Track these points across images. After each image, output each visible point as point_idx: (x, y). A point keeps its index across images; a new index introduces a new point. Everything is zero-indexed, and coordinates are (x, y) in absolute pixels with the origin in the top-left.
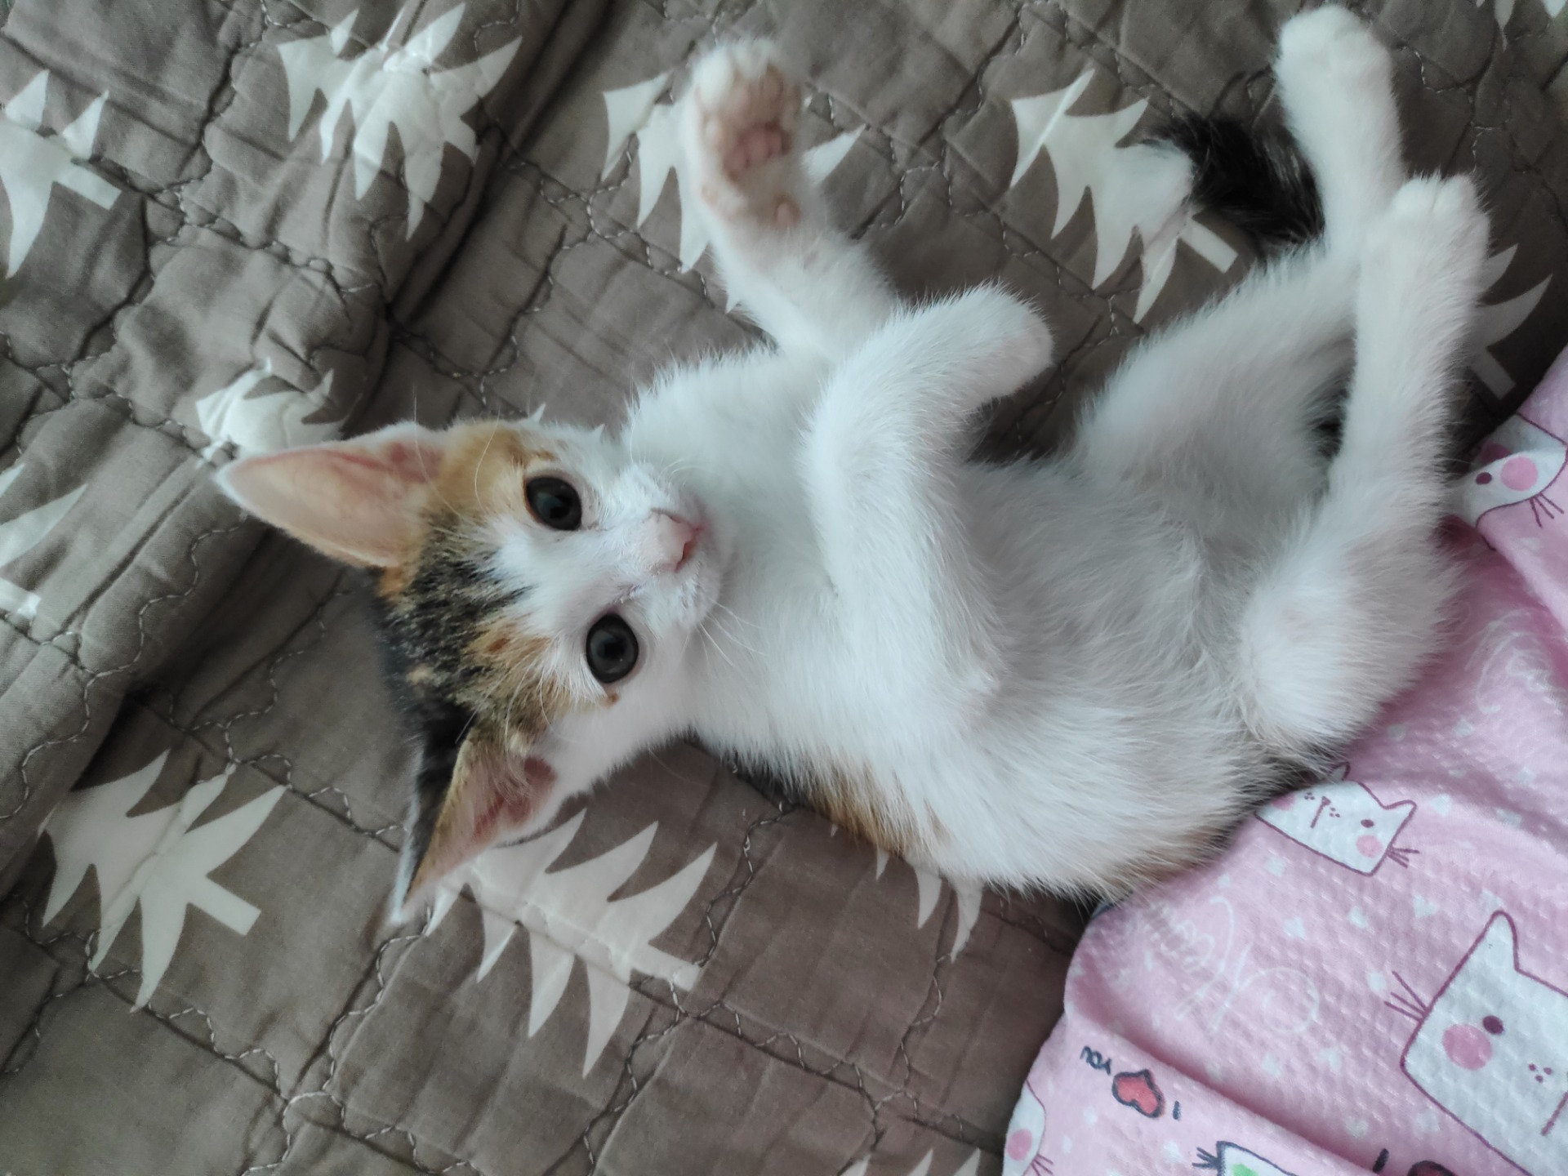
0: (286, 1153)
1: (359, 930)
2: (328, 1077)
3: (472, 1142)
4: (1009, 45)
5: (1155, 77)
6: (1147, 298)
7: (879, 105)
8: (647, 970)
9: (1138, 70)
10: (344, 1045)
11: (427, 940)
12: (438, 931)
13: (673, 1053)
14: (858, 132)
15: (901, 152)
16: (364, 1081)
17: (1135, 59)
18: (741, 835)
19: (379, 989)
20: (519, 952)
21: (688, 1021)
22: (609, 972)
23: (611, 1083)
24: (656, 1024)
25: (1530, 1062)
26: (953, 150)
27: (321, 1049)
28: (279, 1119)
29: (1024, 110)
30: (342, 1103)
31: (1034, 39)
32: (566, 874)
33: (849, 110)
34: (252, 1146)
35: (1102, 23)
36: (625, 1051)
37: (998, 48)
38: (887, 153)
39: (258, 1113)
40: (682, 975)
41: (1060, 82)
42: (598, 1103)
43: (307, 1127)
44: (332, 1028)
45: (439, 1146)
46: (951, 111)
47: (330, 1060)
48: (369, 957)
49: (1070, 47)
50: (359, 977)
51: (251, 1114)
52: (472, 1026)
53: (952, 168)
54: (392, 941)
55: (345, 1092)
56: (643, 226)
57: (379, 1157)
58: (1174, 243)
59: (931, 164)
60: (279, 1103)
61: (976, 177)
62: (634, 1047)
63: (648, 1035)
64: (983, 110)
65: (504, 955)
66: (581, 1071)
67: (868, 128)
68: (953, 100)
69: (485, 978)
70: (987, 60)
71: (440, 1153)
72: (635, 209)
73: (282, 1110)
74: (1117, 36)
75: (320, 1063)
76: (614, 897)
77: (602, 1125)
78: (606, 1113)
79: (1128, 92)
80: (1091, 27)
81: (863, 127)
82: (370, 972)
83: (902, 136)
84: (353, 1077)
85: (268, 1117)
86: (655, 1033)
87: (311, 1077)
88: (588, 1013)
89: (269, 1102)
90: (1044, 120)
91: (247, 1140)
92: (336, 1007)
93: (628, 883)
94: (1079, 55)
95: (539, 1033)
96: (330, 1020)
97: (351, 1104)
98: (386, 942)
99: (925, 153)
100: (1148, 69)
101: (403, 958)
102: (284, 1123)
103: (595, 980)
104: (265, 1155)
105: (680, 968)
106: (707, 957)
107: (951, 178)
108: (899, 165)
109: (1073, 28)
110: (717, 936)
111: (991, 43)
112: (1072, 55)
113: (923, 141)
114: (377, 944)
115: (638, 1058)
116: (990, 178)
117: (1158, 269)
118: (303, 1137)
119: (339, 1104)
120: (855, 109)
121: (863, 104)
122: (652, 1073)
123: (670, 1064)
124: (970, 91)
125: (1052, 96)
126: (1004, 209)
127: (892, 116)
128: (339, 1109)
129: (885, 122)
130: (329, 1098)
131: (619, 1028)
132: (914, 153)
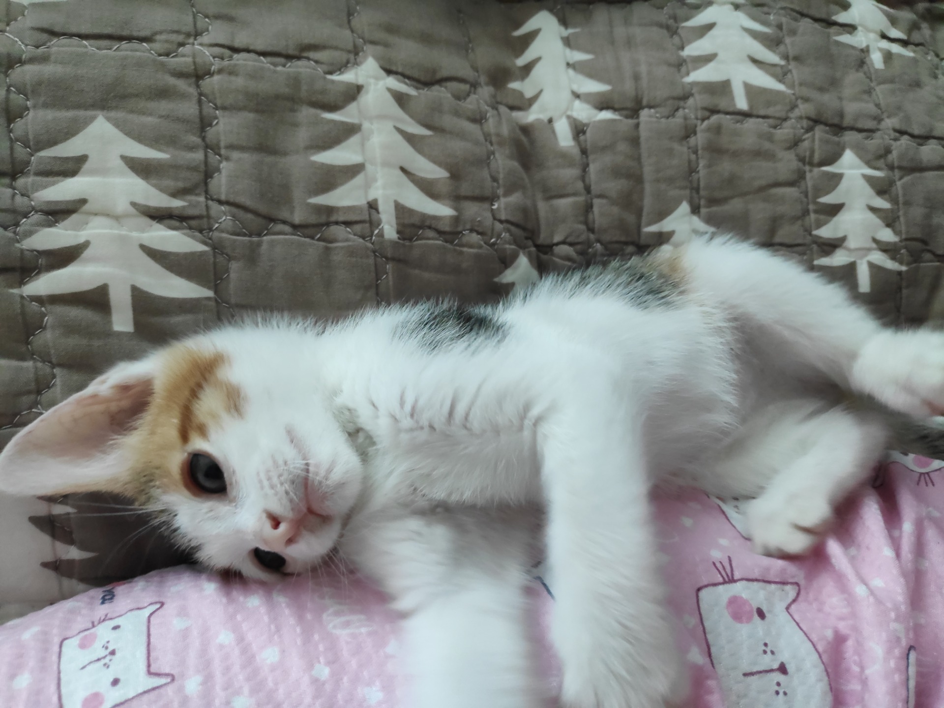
0: (166, 57)
1: (306, 41)
2: (222, 59)
3: (235, 155)
4: (864, 134)
5: (901, 205)
6: (825, 261)
7: (805, 92)
8: (381, 208)
9: (897, 195)
10: (245, 60)
11: (325, 78)
12: (333, 82)
13: (349, 246)
14: (790, 92)
15: (797, 113)
16: (233, 78)
17: (900, 192)
18: (468, 227)
19: (284, 66)
20: (350, 130)
21: (370, 245)
22: (367, 186)
23: (313, 219)
24: (358, 228)
25: (767, 642)
26: (814, 135)
27: (235, 50)
28: (182, 44)
29: (849, 157)
30: (213, 73)
31: (875, 143)
32: (399, 137)
33: (794, 82)
34: (158, 37)
35: (900, 168)
36: (333, 218)
37: (860, 131)
38: (793, 107)
39: (178, 32)
40: (389, 230)
41: (869, 164)
42: (297, 218)
43: (189, 60)
44: (248, 51)
45: (222, 138)
46: (826, 124)
47: (231, 57)
48: (296, 53)
49: (882, 160)
50: (284, 52)
51: (176, 28)
52: (295, 125)
53: (808, 138)
54: (312, 63)
55: (220, 71)
56: (683, 27)
57: (197, 107)
58: (852, 260)
59: (802, 128)
60: (191, 40)
61: (812, 152)
62: (337, 223)
63: (349, 228)
64: (836, 139)
65: (342, 123)
66: (310, 197)
67: (794, 94)
68: (830, 122)
69: (325, 119)
70: (852, 129)
71: (219, 141)
72: (687, 19)
73: (188, 44)
74: (901, 179)
75: (227, 52)
76: (403, 169)
77: (287, 228)
78: (295, 227)
79: (887, 196)
80: (896, 164)
81: (793, 92)
82: (289, 57)
83: (803, 109)
84: (232, 72)
85: (180, 38)
86: (352, 231)
87: (217, 50)
88: (342, 184)
89: (188, 35)
90: (852, 167)
91: (161, 33)
92: (260, 47)
93: (413, 175)
94: (883, 166)
95: (315, 162)
96: (252, 48)
97: (216, 78)
98: (308, 59)
99: (805, 123)
100: (901, 199)
101: (308, 70)
102: (181, 49)
103: (359, 180)
104: (157, 46)
105: (392, 226)
106: (404, 239)
107: (804, 140)
108: (791, 115)
109: (890, 158)
110: (417, 240)
111: (860, 125)
112: (881, 164)
113: (809, 118)
114: (305, 54)
115: (334, 229)
116: (817, 158)
117: (838, 259)
118: (183, 60)
119: (212, 71)
120: (796, 83)
121: (801, 84)
122: (331, 242)
123: (342, 248)
124: (838, 128)
125: (862, 164)
126: (811, 171)
127: (806, 100)
128: (210, 74)
129: (802, 98)
130: (212, 64)
131: (344, 207)
132: (801, 118)
